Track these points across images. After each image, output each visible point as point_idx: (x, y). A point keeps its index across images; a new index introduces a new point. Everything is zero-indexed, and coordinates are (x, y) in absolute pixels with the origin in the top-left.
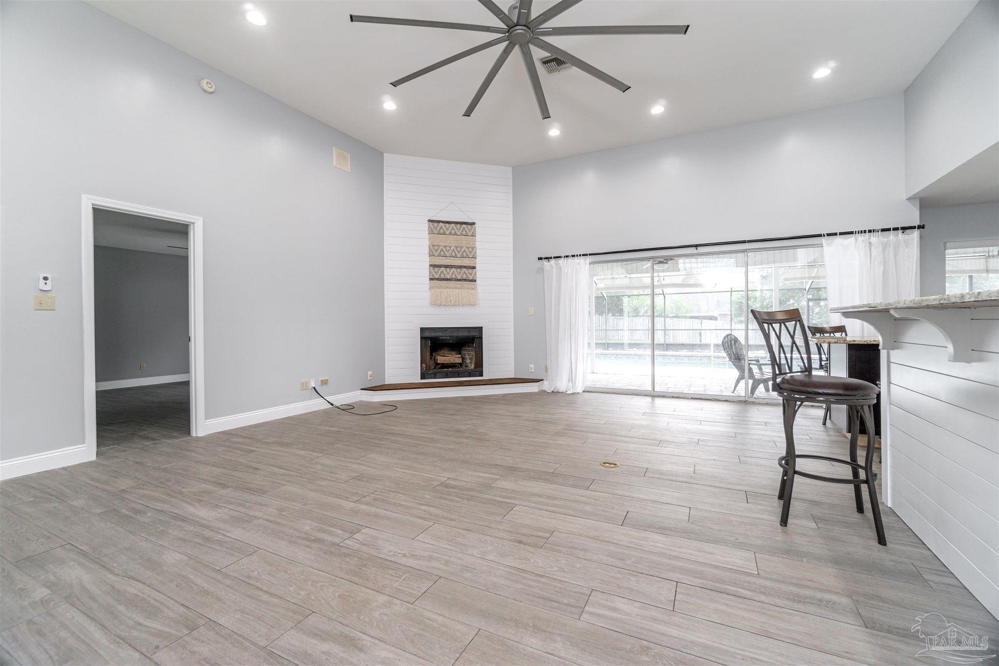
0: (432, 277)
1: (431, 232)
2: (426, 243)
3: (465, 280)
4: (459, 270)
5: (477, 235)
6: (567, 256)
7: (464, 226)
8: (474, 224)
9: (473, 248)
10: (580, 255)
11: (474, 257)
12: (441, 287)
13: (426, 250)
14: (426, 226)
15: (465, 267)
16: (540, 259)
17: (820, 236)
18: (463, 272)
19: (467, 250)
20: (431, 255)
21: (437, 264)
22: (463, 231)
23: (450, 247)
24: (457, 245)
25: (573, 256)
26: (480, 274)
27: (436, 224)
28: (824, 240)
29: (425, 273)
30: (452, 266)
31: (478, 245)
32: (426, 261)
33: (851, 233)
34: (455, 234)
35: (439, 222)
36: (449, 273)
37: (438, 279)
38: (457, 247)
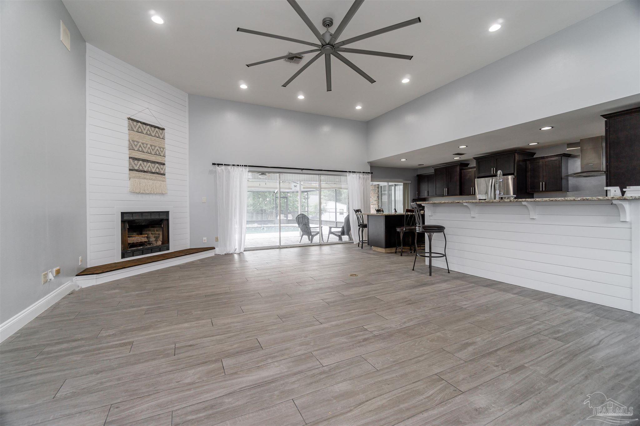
0: (131, 168)
1: (131, 129)
2: (127, 137)
3: (157, 173)
4: (153, 165)
5: (166, 139)
6: (234, 165)
7: (157, 129)
8: (163, 129)
9: (163, 148)
10: (242, 166)
11: (164, 156)
12: (139, 178)
13: (126, 144)
14: (126, 123)
15: (158, 163)
16: (214, 164)
17: (346, 172)
18: (156, 166)
19: (159, 149)
20: (131, 148)
21: (136, 157)
22: (156, 133)
23: (147, 145)
24: (151, 144)
25: (238, 165)
26: (168, 169)
27: (135, 123)
28: (347, 174)
29: (126, 164)
30: (148, 160)
31: (166, 146)
32: (125, 154)
33: (355, 172)
34: (150, 135)
35: (138, 121)
36: (147, 166)
37: (137, 171)
38: (151, 146)
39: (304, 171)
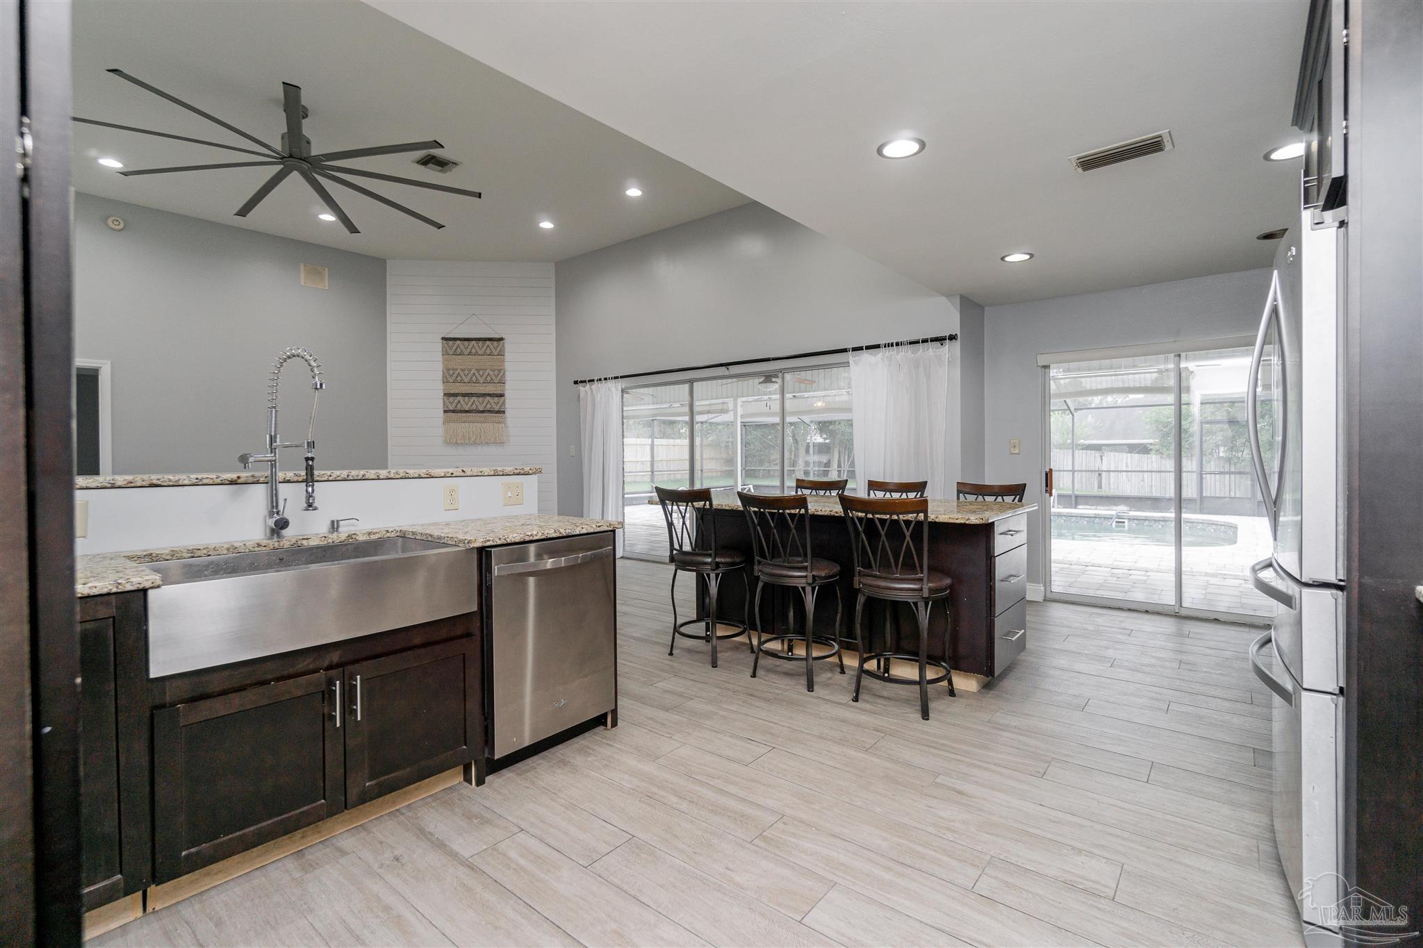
0: (446, 409)
1: (445, 353)
2: (439, 367)
3: (489, 411)
4: (481, 399)
5: (506, 354)
6: (600, 380)
7: (488, 343)
8: (502, 339)
9: (500, 370)
10: (613, 378)
11: (502, 382)
12: (456, 421)
13: (440, 375)
14: (438, 346)
15: (489, 395)
16: (576, 382)
17: (845, 350)
18: (486, 401)
19: (491, 373)
20: (445, 381)
21: (452, 392)
22: (486, 349)
23: (470, 370)
24: (478, 367)
25: (606, 379)
26: (510, 403)
27: (451, 343)
28: (851, 357)
29: (438, 403)
30: (472, 394)
31: (508, 366)
32: (438, 389)
33: (878, 346)
34: (477, 354)
35: (455, 339)
36: (465, 404)
37: (453, 411)
38: (478, 370)
39: (735, 370)
